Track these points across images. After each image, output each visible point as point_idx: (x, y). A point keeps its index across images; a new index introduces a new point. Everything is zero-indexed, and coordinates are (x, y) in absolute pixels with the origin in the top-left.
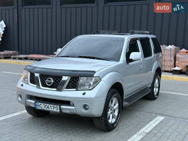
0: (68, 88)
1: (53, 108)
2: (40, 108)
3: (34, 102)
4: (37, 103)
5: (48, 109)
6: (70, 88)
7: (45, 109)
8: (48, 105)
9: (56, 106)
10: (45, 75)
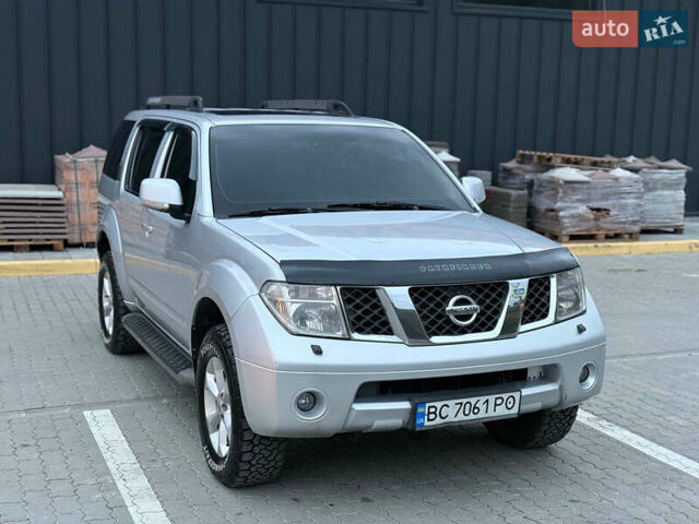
0: (527, 322)
1: (496, 405)
2: (438, 421)
3: (406, 405)
4: (427, 405)
5: (471, 417)
6: (533, 319)
7: (461, 417)
8: (473, 400)
9: (505, 396)
10: (430, 289)
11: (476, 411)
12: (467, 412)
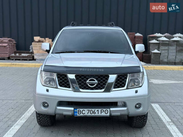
1: (101, 112)
2: (82, 115)
3: (72, 109)
4: (78, 109)
5: (93, 114)
6: (118, 87)
7: (89, 114)
8: (93, 110)
9: (104, 110)
10: (83, 76)
11: (94, 113)
12: (91, 113)
